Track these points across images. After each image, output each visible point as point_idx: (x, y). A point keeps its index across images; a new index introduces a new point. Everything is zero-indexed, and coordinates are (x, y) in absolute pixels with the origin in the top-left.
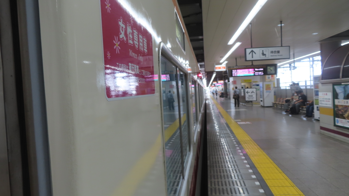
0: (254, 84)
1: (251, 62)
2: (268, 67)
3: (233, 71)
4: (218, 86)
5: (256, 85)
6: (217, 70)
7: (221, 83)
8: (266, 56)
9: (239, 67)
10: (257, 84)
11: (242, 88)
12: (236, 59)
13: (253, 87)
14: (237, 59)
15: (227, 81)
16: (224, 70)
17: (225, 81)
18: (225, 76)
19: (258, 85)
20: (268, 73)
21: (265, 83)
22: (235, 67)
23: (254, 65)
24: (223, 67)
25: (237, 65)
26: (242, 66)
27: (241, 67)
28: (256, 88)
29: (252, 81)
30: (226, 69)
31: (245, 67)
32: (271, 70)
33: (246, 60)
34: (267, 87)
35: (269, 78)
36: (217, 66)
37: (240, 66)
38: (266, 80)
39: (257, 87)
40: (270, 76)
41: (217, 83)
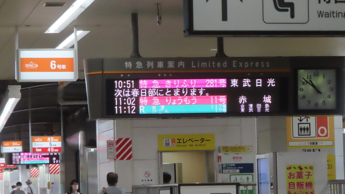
0: (228, 159)
1: (214, 40)
2: (303, 74)
3: (118, 84)
4: (28, 166)
5: (237, 166)
6: (26, 76)
7: (44, 150)
8: (292, 16)
9: (150, 64)
10: (245, 159)
11: (167, 178)
12: (135, 18)
13: (220, 177)
14: (141, 21)
15: (79, 139)
16: (70, 76)
17: (71, 141)
18: (69, 112)
19: (248, 168)
20: (302, 105)
21: (284, 160)
22: (128, 65)
23: (230, 60)
24: (59, 61)
25: (136, 55)
26: (165, 60)
27: (160, 65)
28: (238, 185)
29: (218, 142)
30: (81, 71)
31: (181, 64)
32: (318, 91)
33: (190, 31)
34: (295, 181)
35: (304, 130)
36: (25, 54)
37: (156, 60)
38: (291, 144)
39: (243, 178)
40: (312, 120)
41: (26, 149)
